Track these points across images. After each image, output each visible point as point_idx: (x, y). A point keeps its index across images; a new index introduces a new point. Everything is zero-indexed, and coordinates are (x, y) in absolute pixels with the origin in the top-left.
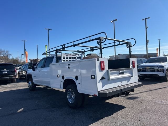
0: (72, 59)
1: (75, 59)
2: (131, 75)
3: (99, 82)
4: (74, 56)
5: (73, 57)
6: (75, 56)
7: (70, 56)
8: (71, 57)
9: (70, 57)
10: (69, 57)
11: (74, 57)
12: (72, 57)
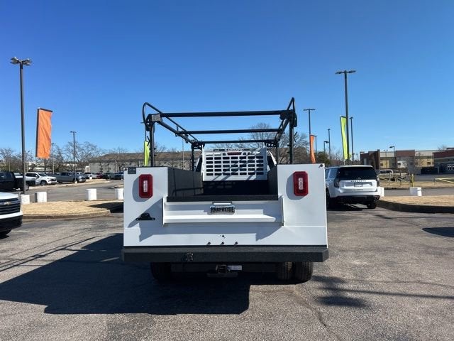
0: (232, 162)
1: (241, 162)
2: (271, 219)
3: (131, 225)
4: (240, 154)
5: (237, 158)
6: (242, 155)
7: (227, 156)
8: (230, 156)
9: (228, 158)
10: (224, 158)
11: (239, 156)
12: (232, 158)
